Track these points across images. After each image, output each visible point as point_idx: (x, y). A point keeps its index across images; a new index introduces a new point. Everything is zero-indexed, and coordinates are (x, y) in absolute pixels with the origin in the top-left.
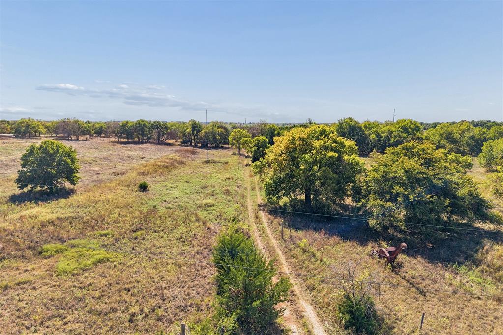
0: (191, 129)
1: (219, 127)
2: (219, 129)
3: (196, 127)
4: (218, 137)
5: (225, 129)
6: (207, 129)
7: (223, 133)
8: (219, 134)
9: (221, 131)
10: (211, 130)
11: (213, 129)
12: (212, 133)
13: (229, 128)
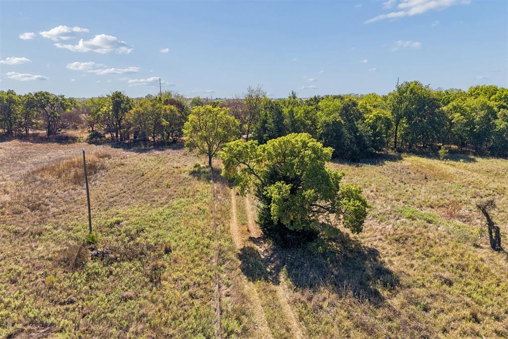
0: (111, 108)
1: (166, 103)
2: (167, 107)
3: (119, 102)
4: (165, 123)
5: (180, 105)
6: (141, 105)
7: (175, 115)
8: (166, 117)
9: (171, 111)
10: (150, 108)
11: (153, 106)
12: (153, 113)
13: (188, 104)
